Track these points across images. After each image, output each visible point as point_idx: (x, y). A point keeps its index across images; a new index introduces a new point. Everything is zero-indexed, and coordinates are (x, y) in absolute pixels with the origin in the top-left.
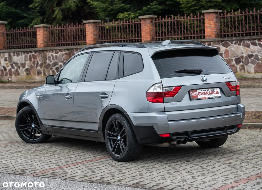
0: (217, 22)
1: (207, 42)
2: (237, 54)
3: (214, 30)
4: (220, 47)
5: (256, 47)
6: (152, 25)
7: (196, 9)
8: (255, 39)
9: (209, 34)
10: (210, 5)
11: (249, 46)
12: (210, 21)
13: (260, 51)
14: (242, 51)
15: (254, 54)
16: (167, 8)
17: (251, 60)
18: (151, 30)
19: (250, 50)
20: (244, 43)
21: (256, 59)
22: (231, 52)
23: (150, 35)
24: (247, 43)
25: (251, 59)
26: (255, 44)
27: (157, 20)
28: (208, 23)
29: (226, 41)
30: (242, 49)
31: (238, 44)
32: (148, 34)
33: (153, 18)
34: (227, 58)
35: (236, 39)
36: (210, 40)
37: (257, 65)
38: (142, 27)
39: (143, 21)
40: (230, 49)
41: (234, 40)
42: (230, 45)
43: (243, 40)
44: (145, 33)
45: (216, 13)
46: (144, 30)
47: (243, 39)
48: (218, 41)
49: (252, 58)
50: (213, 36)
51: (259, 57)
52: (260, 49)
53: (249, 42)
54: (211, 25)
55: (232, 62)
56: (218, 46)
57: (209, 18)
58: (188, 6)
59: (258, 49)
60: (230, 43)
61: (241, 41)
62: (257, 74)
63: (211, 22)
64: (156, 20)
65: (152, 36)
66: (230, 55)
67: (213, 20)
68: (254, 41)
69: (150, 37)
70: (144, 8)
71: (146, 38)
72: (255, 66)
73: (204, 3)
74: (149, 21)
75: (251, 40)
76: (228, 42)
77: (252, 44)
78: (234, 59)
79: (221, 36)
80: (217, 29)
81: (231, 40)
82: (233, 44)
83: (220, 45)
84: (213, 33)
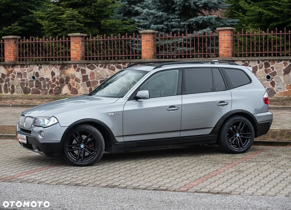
0: (82, 45)
1: (73, 64)
2: (102, 76)
3: (80, 52)
4: (86, 69)
6: (16, 45)
7: (58, 31)
8: (120, 63)
9: (75, 56)
10: (73, 28)
11: (114, 70)
12: (75, 44)
14: (107, 73)
16: (27, 29)
18: (15, 50)
19: (115, 73)
20: (109, 66)
22: (96, 74)
23: (14, 55)
24: (112, 66)
26: (120, 68)
27: (21, 40)
28: (74, 46)
29: (92, 64)
30: (107, 72)
31: (103, 67)
32: (11, 54)
33: (16, 39)
34: (93, 80)
35: (101, 62)
36: (77, 63)
38: (5, 47)
39: (7, 41)
40: (95, 71)
41: (99, 63)
44: (8, 53)
45: (82, 36)
46: (7, 50)
47: (109, 62)
48: (84, 64)
50: (79, 58)
53: (114, 65)
54: (77, 48)
55: (98, 83)
57: (75, 41)
58: (50, 28)
60: (96, 66)
61: (106, 64)
63: (77, 45)
64: (19, 41)
65: (15, 57)
66: (95, 77)
67: (80, 43)
68: (119, 65)
69: (14, 57)
70: (4, 28)
71: (9, 58)
73: (68, 26)
74: (13, 42)
75: (116, 64)
76: (94, 64)
77: (117, 68)
78: (99, 81)
79: (86, 59)
80: (82, 52)
81: (97, 63)
82: (99, 67)
83: (85, 67)
84: (79, 55)
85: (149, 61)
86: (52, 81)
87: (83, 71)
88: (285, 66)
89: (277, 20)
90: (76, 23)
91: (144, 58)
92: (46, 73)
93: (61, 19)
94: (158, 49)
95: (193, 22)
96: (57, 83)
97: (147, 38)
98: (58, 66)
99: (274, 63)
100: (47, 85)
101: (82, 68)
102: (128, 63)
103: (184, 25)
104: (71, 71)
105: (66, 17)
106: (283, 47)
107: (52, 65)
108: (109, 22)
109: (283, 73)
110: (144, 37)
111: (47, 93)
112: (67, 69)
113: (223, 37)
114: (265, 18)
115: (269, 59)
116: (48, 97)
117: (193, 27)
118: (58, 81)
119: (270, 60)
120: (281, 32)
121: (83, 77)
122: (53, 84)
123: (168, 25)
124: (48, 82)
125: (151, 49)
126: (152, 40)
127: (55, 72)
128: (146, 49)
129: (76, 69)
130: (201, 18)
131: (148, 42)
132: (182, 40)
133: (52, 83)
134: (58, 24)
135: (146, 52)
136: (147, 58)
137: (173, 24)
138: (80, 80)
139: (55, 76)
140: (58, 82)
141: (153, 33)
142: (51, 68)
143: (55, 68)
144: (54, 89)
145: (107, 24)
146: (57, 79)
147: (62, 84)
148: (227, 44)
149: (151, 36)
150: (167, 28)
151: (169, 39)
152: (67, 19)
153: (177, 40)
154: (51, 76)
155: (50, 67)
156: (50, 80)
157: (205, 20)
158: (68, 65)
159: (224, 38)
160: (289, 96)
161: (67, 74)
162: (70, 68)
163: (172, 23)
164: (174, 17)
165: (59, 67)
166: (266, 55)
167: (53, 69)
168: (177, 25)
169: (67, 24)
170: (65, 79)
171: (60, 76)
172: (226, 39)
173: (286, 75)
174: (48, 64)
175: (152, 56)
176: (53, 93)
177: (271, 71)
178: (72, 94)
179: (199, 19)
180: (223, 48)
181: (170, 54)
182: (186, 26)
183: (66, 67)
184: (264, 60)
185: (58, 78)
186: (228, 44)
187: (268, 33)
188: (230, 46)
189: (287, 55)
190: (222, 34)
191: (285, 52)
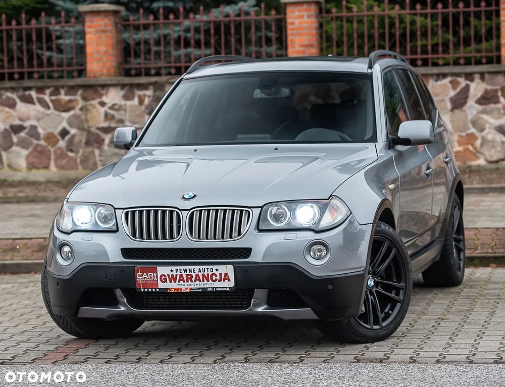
5: (31, 107)
8: (30, 88)
11: (12, 105)
13: (43, 118)
15: (27, 124)
17: (18, 138)
19: (15, 114)
21: (32, 136)
24: (8, 97)
25: (17, 135)
26: (28, 100)
37: (35, 149)
49: (23, 134)
51: (40, 130)
52: (42, 113)
53: (13, 93)
59: (38, 111)
62: (34, 171)
68: (27, 93)
72: (30, 154)
75: (17, 91)
77: (21, 101)
85: (108, 82)
88: (454, 88)
91: (92, 75)
94: (127, 51)
97: (99, 26)
102: (51, 89)
106: (446, 45)
109: (449, 106)
110: (92, 21)
113: (296, 22)
120: (440, 6)
125: (111, 51)
126: (114, 30)
128: (98, 52)
131: (103, 35)
132: (179, 31)
135: (99, 60)
136: (101, 75)
141: (116, 13)
148: (306, 37)
149: (110, 20)
151: (146, 27)
153: (166, 31)
159: (301, 23)
160: (465, 163)
172: (305, 25)
173: (456, 111)
175: (113, 71)
180: (298, 49)
186: (310, 37)
187: (408, 11)
188: (315, 43)
189: (456, 63)
190: (294, 12)
191: (451, 56)
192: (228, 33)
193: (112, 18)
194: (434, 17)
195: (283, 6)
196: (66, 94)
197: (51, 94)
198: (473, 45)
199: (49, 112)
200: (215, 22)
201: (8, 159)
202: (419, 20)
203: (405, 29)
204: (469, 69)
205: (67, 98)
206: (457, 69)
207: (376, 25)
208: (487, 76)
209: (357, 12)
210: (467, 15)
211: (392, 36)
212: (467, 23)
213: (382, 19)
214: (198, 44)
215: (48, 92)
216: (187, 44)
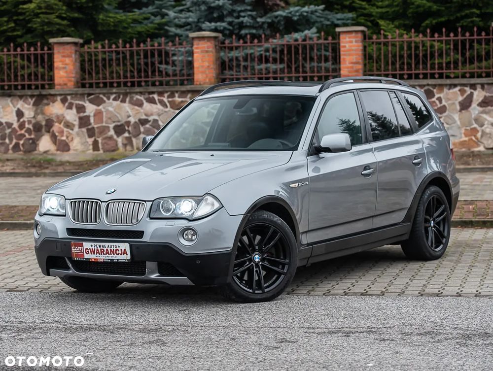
0: (76, 61)
1: (61, 95)
2: (118, 117)
3: (73, 73)
4: (85, 105)
5: (154, 106)
8: (153, 93)
9: (63, 81)
11: (140, 105)
12: (64, 59)
13: (162, 114)
14: (128, 112)
15: (151, 118)
17: (144, 128)
19: (142, 111)
20: (131, 98)
21: (154, 127)
22: (106, 114)
24: (137, 99)
25: (144, 126)
26: (152, 101)
28: (61, 61)
29: (97, 95)
30: (128, 109)
31: (120, 100)
34: (99, 125)
35: (117, 91)
36: (68, 92)
40: (104, 108)
41: (112, 94)
42: (104, 102)
43: (130, 93)
45: (75, 44)
47: (132, 91)
48: (83, 95)
49: (147, 126)
50: (71, 85)
51: (160, 123)
52: (162, 110)
53: (141, 96)
54: (66, 64)
55: (109, 131)
56: (81, 103)
57: (63, 53)
59: (159, 110)
60: (105, 99)
61: (126, 94)
63: (67, 60)
66: (104, 119)
67: (71, 57)
68: (151, 96)
73: (38, 25)
75: (144, 94)
76: (101, 96)
77: (147, 102)
78: (112, 126)
79: (83, 86)
80: (76, 73)
81: (107, 93)
82: (111, 101)
83: (85, 102)
84: (70, 79)
86: (17, 128)
87: (80, 109)
88: (462, 95)
89: (437, 14)
90: (56, 20)
91: (198, 83)
92: (6, 113)
93: (24, 11)
94: (223, 66)
95: (282, 18)
96: (29, 131)
97: (204, 47)
98: (30, 100)
99: (441, 91)
100: (7, 135)
101: (77, 102)
102: (169, 93)
103: (263, 23)
104: (56, 109)
105: (35, 8)
106: (456, 63)
107: (18, 98)
108: (115, 19)
109: (458, 108)
110: (198, 44)
111: (8, 150)
112: (48, 104)
113: (347, 45)
114: (415, 10)
115: (434, 83)
116: (9, 158)
117: (278, 26)
118: (31, 127)
119: (434, 86)
120: (452, 35)
121: (81, 119)
122: (20, 132)
123: (234, 23)
124: (10, 130)
125: (212, 66)
126: (214, 51)
127: (24, 110)
128: (203, 67)
129: (67, 104)
130: (297, 11)
131: (206, 54)
132: (262, 51)
133: (17, 132)
134: (15, 21)
135: (203, 72)
136: (204, 83)
137: (245, 21)
138: (74, 125)
139: (25, 119)
140: (30, 129)
141: (215, 38)
142: (15, 103)
143: (24, 104)
144: (21, 142)
145: (110, 21)
146: (29, 124)
147: (39, 133)
148: (354, 57)
149: (211, 43)
150: (231, 28)
151: (237, 48)
152: (39, 11)
153: (252, 51)
154: (16, 118)
155: (13, 101)
156: (13, 126)
157: (305, 14)
158: (49, 97)
159: (351, 46)
160: (469, 149)
161: (48, 114)
162: (54, 102)
163: (241, 19)
164: (243, 9)
165: (32, 101)
166: (425, 76)
167: (20, 104)
168: (250, 23)
169: (39, 20)
170: (44, 123)
171: (34, 117)
172: (354, 48)
173: (463, 111)
174: (9, 96)
175: (213, 80)
176: (20, 150)
177: (437, 105)
178: (59, 152)
179: (293, 13)
180: (348, 65)
181: (240, 75)
182: (266, 26)
183: (45, 101)
184: (424, 86)
185: (30, 122)
186: (357, 56)
187: (429, 38)
188: (360, 61)
189: (464, 76)
190: (345, 38)
191: (459, 72)
192: (297, 53)
193: (213, 42)
194: (448, 43)
195: (337, 34)
196: (179, 97)
197: (168, 97)
198: (476, 64)
199: (167, 110)
200: (287, 45)
201: (137, 144)
202: (436, 44)
203: (426, 50)
204: (473, 81)
205: (180, 100)
206: (464, 81)
207: (405, 48)
208: (486, 86)
209: (392, 38)
210: (472, 42)
211: (417, 56)
212: (471, 47)
213: (409, 43)
214: (275, 61)
215: (166, 95)
216: (267, 61)
